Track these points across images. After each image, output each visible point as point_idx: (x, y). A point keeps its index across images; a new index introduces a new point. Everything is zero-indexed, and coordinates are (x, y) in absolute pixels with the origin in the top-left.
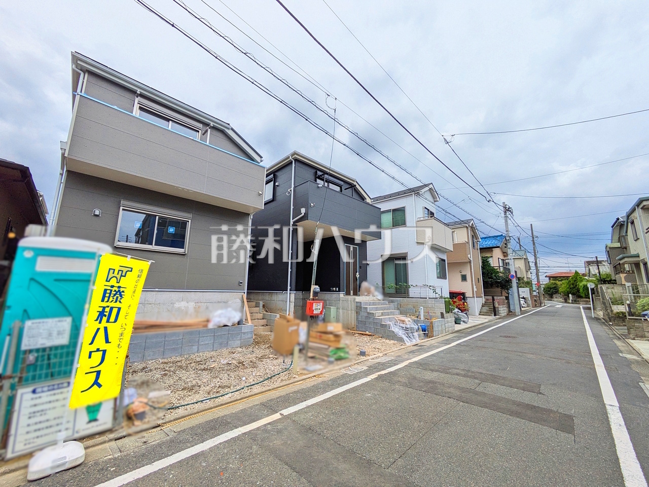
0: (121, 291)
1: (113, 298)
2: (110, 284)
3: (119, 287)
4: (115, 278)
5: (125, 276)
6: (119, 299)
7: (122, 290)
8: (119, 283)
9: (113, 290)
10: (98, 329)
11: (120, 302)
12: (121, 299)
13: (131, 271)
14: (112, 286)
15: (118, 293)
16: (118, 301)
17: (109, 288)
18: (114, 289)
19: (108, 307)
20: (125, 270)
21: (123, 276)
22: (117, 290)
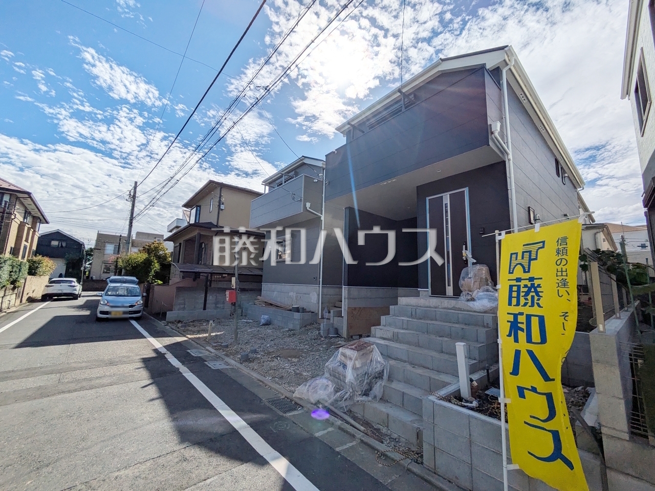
0: (536, 286)
1: (526, 299)
2: (514, 276)
3: (531, 279)
4: (519, 265)
5: (536, 259)
6: (536, 301)
7: (536, 282)
8: (529, 271)
9: (522, 286)
10: (518, 353)
11: (538, 304)
12: (538, 300)
13: (543, 247)
14: (518, 280)
15: (533, 290)
16: (535, 304)
17: (514, 283)
18: (522, 283)
19: (522, 314)
20: (533, 248)
21: (534, 259)
22: (529, 284)
